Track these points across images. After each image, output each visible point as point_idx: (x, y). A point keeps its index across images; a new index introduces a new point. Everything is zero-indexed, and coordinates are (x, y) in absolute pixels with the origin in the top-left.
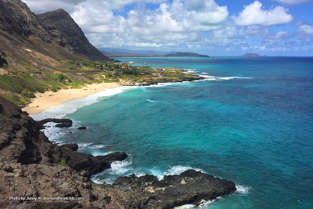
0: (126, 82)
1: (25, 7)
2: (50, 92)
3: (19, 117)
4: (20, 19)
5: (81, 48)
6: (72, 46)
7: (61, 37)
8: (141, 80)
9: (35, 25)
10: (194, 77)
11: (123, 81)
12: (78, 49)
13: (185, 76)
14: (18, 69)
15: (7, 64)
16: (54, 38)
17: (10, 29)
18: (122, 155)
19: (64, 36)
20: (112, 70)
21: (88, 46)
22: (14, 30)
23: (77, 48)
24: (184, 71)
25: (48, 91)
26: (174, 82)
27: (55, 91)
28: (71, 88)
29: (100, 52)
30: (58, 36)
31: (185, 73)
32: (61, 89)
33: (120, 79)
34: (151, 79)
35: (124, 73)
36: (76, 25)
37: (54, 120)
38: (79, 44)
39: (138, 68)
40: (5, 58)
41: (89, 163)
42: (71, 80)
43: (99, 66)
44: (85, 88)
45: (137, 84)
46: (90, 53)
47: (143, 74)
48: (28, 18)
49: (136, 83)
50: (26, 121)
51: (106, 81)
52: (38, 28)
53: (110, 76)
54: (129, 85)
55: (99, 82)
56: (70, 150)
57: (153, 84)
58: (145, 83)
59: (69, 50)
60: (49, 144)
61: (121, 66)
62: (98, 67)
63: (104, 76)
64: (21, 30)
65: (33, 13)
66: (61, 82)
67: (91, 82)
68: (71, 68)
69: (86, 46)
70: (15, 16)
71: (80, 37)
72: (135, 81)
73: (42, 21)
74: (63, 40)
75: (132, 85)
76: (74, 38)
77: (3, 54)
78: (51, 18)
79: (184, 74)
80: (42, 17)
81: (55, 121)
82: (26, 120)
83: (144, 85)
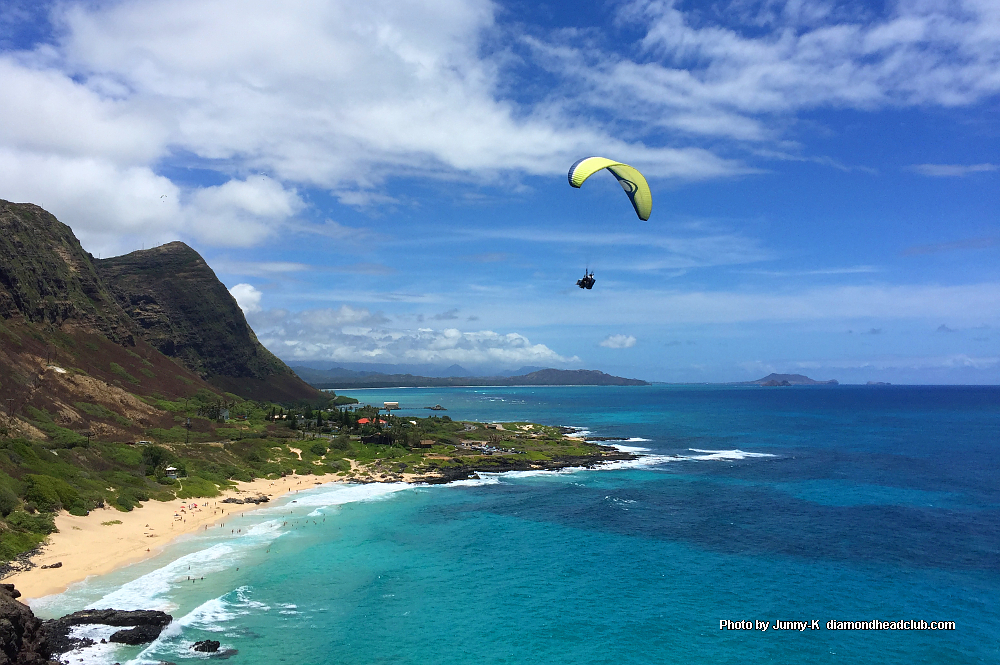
0: (369, 472)
1: (67, 238)
2: (110, 513)
4: (45, 274)
6: (202, 354)
7: (168, 326)
8: (422, 464)
10: (603, 454)
11: (362, 469)
12: (219, 363)
13: (569, 452)
19: (178, 323)
20: (328, 431)
21: (255, 353)
23: (216, 360)
24: (565, 432)
25: (102, 506)
27: (129, 509)
30: (159, 322)
31: (571, 437)
32: (145, 499)
33: (352, 462)
34: (457, 461)
35: (366, 441)
39: (414, 422)
42: (187, 467)
43: (284, 416)
44: (229, 494)
45: (407, 476)
46: (257, 374)
47: (430, 442)
48: (72, 269)
49: (404, 475)
51: (306, 469)
52: (98, 300)
53: (319, 451)
54: (383, 479)
55: (280, 473)
57: (465, 477)
58: (435, 474)
61: (358, 418)
63: (299, 452)
64: (41, 307)
65: (90, 256)
66: (149, 473)
67: (252, 475)
68: (189, 427)
69: (247, 354)
72: (404, 468)
73: (115, 277)
74: (176, 335)
75: (391, 482)
76: (210, 329)
78: (145, 268)
79: (567, 443)
80: (115, 268)
81: (111, 619)
83: (431, 481)
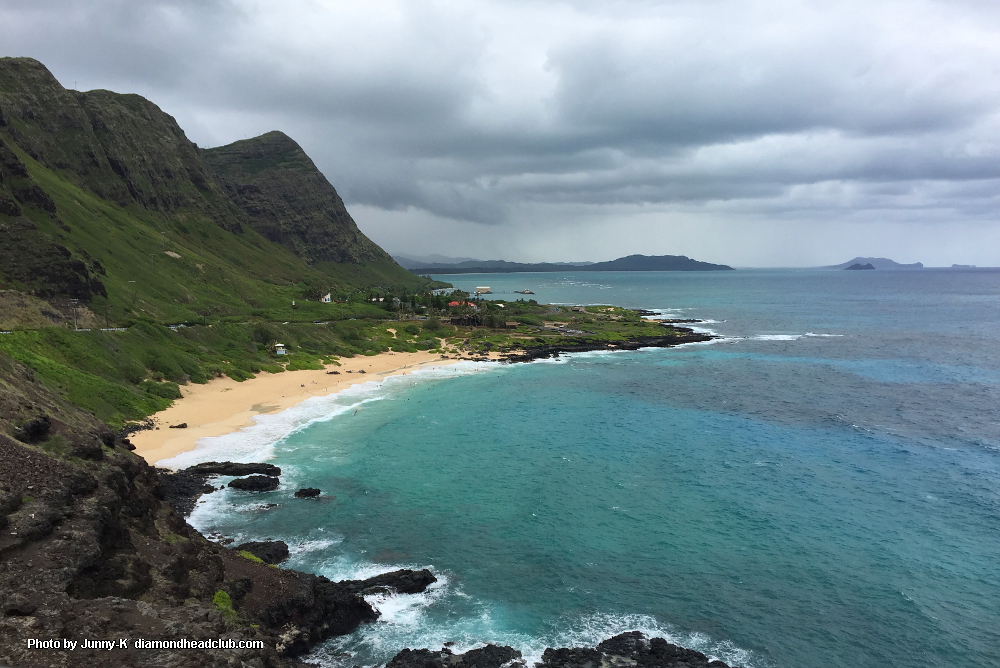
0: (458, 350)
1: (172, 129)
2: (227, 382)
3: (96, 455)
4: (153, 165)
5: (332, 246)
6: (306, 241)
7: (273, 215)
8: (506, 343)
9: (198, 182)
10: (678, 334)
11: (451, 347)
12: (323, 250)
13: (646, 332)
14: (138, 310)
15: (105, 295)
16: (252, 218)
17: (124, 194)
18: (419, 579)
19: (282, 212)
20: (420, 312)
21: (355, 240)
22: (134, 195)
23: (319, 247)
24: (645, 313)
25: (220, 376)
26: (613, 349)
27: (240, 377)
28: (291, 368)
29: (390, 258)
30: (264, 210)
31: (650, 318)
32: (257, 372)
33: (443, 341)
34: (539, 340)
35: (455, 322)
36: (321, 180)
37: (227, 468)
38: (327, 234)
39: (501, 305)
40: (99, 280)
41: (312, 602)
42: (294, 344)
43: (381, 300)
44: (331, 368)
45: (494, 355)
46: (358, 260)
47: (515, 324)
48: (179, 160)
49: (490, 353)
50: (117, 469)
51: (400, 347)
52: (204, 189)
53: (412, 331)
54: (470, 357)
55: (377, 350)
56: (259, 560)
57: (545, 355)
58: (520, 353)
59: (297, 253)
60: (185, 539)
61: (450, 301)
62: (378, 301)
63: (394, 332)
64: (154, 196)
65: (195, 145)
66: (260, 349)
67: (351, 351)
68: (295, 308)
69: (348, 241)
70: (140, 155)
71: (330, 213)
72: (489, 347)
73: (221, 167)
74: (281, 222)
75: (477, 360)
76: (313, 217)
77: (97, 265)
78: (247, 158)
79: (644, 324)
80: (221, 157)
81: (229, 469)
82: (118, 464)
83: (515, 359)
